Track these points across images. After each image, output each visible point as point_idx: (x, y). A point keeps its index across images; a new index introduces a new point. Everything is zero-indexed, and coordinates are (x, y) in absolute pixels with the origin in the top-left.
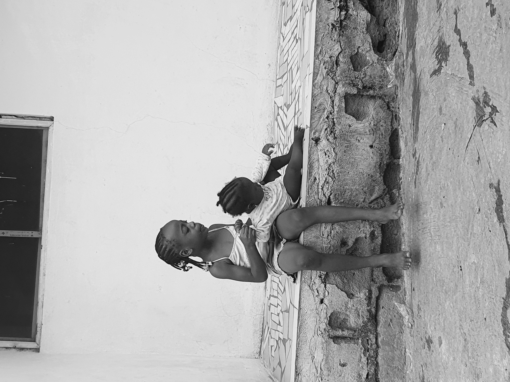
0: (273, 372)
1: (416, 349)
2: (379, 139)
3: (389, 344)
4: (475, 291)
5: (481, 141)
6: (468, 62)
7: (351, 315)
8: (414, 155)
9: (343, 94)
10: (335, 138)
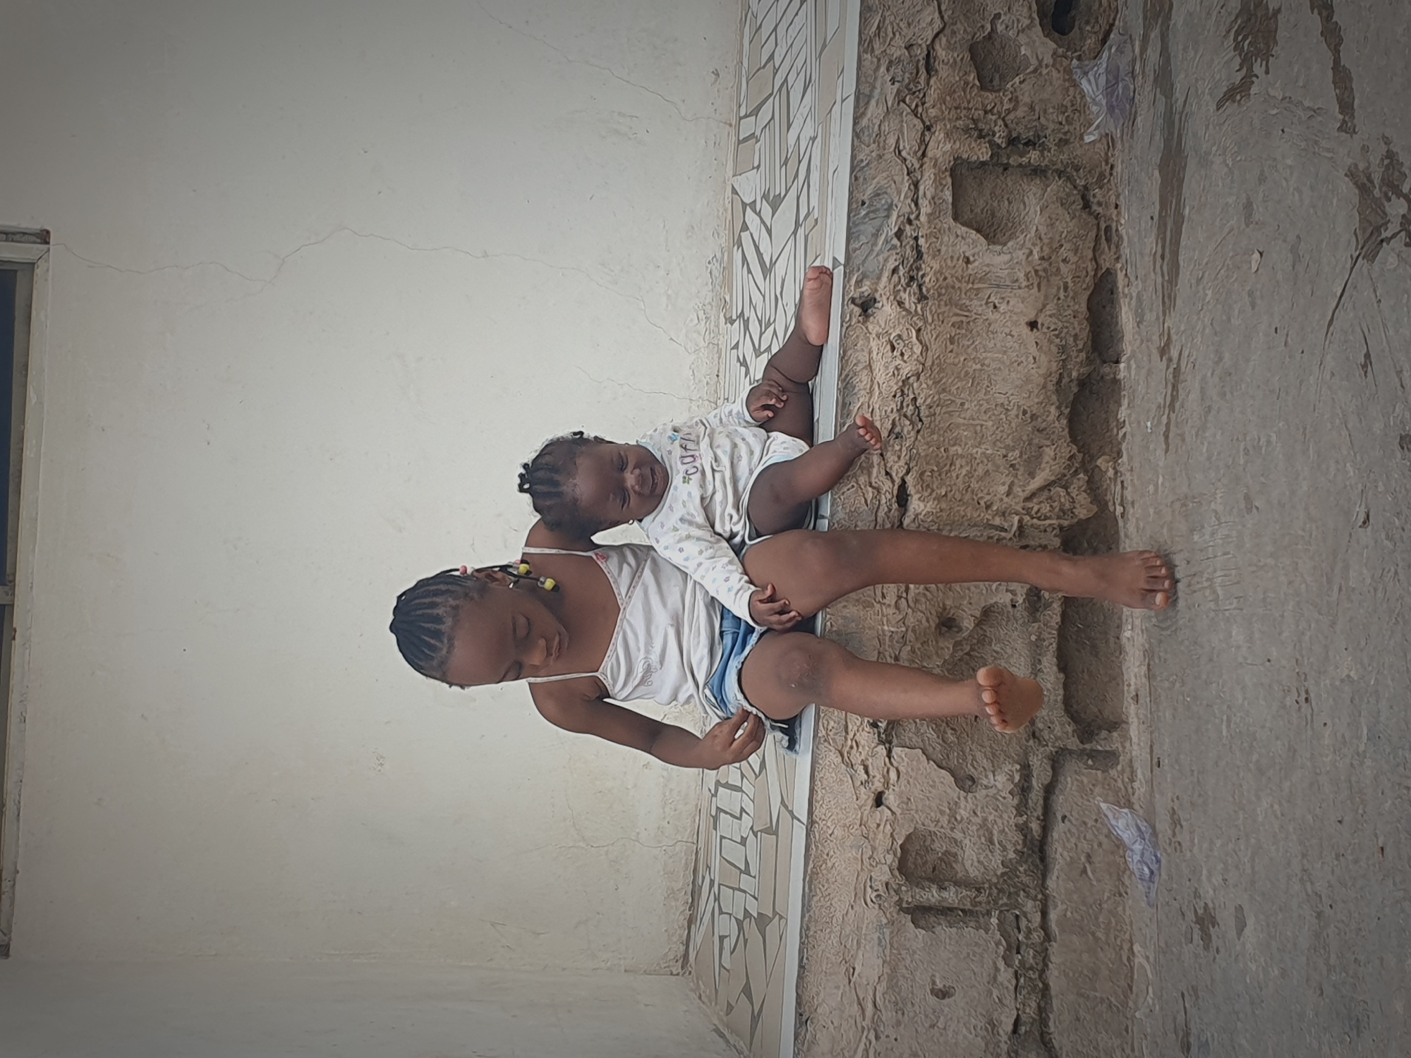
0: (727, 1015)
1: (1166, 943)
2: (1055, 301)
3: (1082, 930)
4: (1352, 764)
5: (1375, 305)
6: (1337, 62)
7: (967, 841)
8: (1163, 351)
9: (946, 162)
10: (922, 298)
